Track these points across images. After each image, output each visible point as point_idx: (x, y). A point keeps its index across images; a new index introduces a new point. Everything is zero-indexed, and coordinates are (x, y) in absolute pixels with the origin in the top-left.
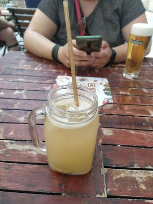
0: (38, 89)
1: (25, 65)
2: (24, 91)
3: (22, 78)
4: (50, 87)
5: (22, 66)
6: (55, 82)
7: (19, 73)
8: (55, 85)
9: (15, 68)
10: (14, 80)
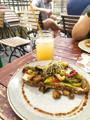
0: (69, 58)
1: (64, 44)
2: (61, 57)
3: (61, 51)
4: (77, 58)
5: (62, 45)
6: (81, 56)
7: (60, 48)
8: (80, 58)
9: (58, 45)
10: (57, 51)
